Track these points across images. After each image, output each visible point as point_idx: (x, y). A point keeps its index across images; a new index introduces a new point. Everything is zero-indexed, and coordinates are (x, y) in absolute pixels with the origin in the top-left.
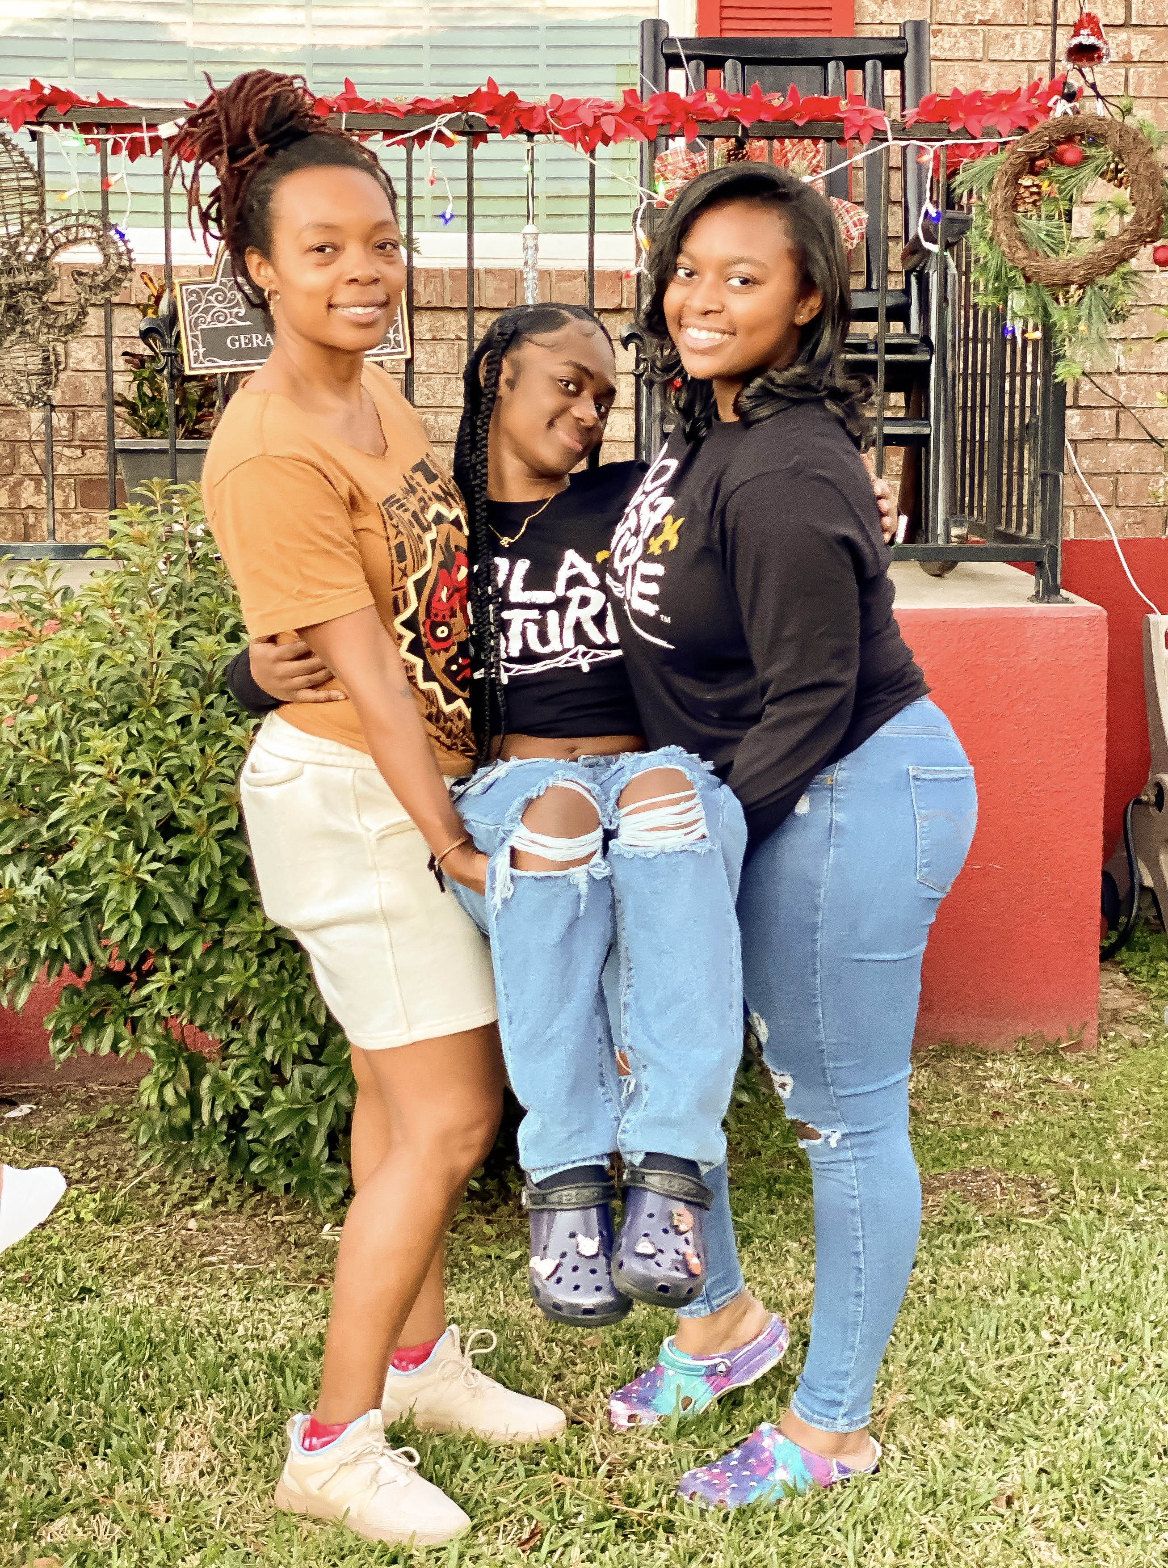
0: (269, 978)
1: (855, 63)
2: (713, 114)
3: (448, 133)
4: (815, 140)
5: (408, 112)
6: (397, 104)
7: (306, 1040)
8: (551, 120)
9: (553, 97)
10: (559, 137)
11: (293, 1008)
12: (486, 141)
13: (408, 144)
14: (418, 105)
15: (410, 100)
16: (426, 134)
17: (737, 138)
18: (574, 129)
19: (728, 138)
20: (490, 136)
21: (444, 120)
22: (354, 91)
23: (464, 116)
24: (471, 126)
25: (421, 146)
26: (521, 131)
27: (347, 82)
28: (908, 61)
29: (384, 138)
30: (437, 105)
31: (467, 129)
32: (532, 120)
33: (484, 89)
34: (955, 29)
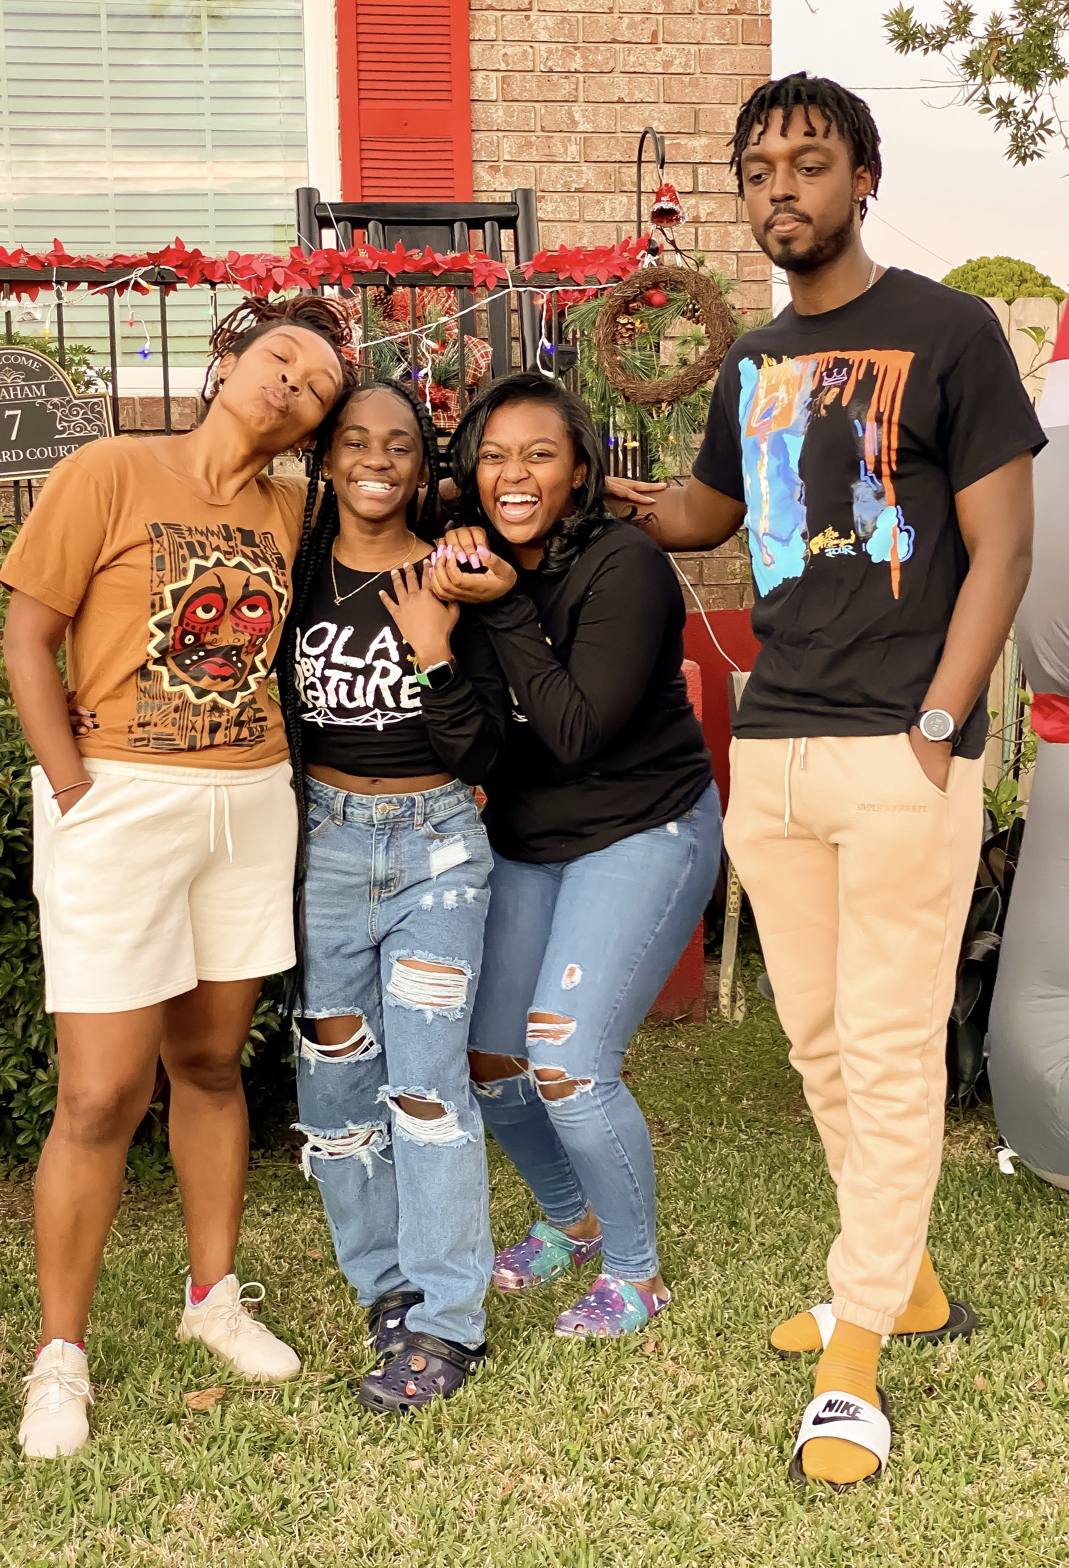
1: (476, 224)
2: (366, 267)
3: (143, 283)
4: (449, 287)
5: (109, 266)
6: (99, 260)
8: (230, 272)
9: (230, 252)
10: (237, 286)
12: (175, 290)
13: (109, 292)
14: (118, 260)
15: (110, 256)
16: (125, 285)
17: (386, 287)
18: (250, 279)
19: (378, 286)
20: (179, 286)
21: (140, 273)
22: (62, 249)
23: (157, 269)
24: (163, 277)
25: (120, 295)
26: (206, 281)
27: (56, 241)
28: (520, 222)
29: (89, 288)
30: (133, 260)
31: (160, 280)
32: (214, 272)
33: (173, 246)
34: (556, 195)
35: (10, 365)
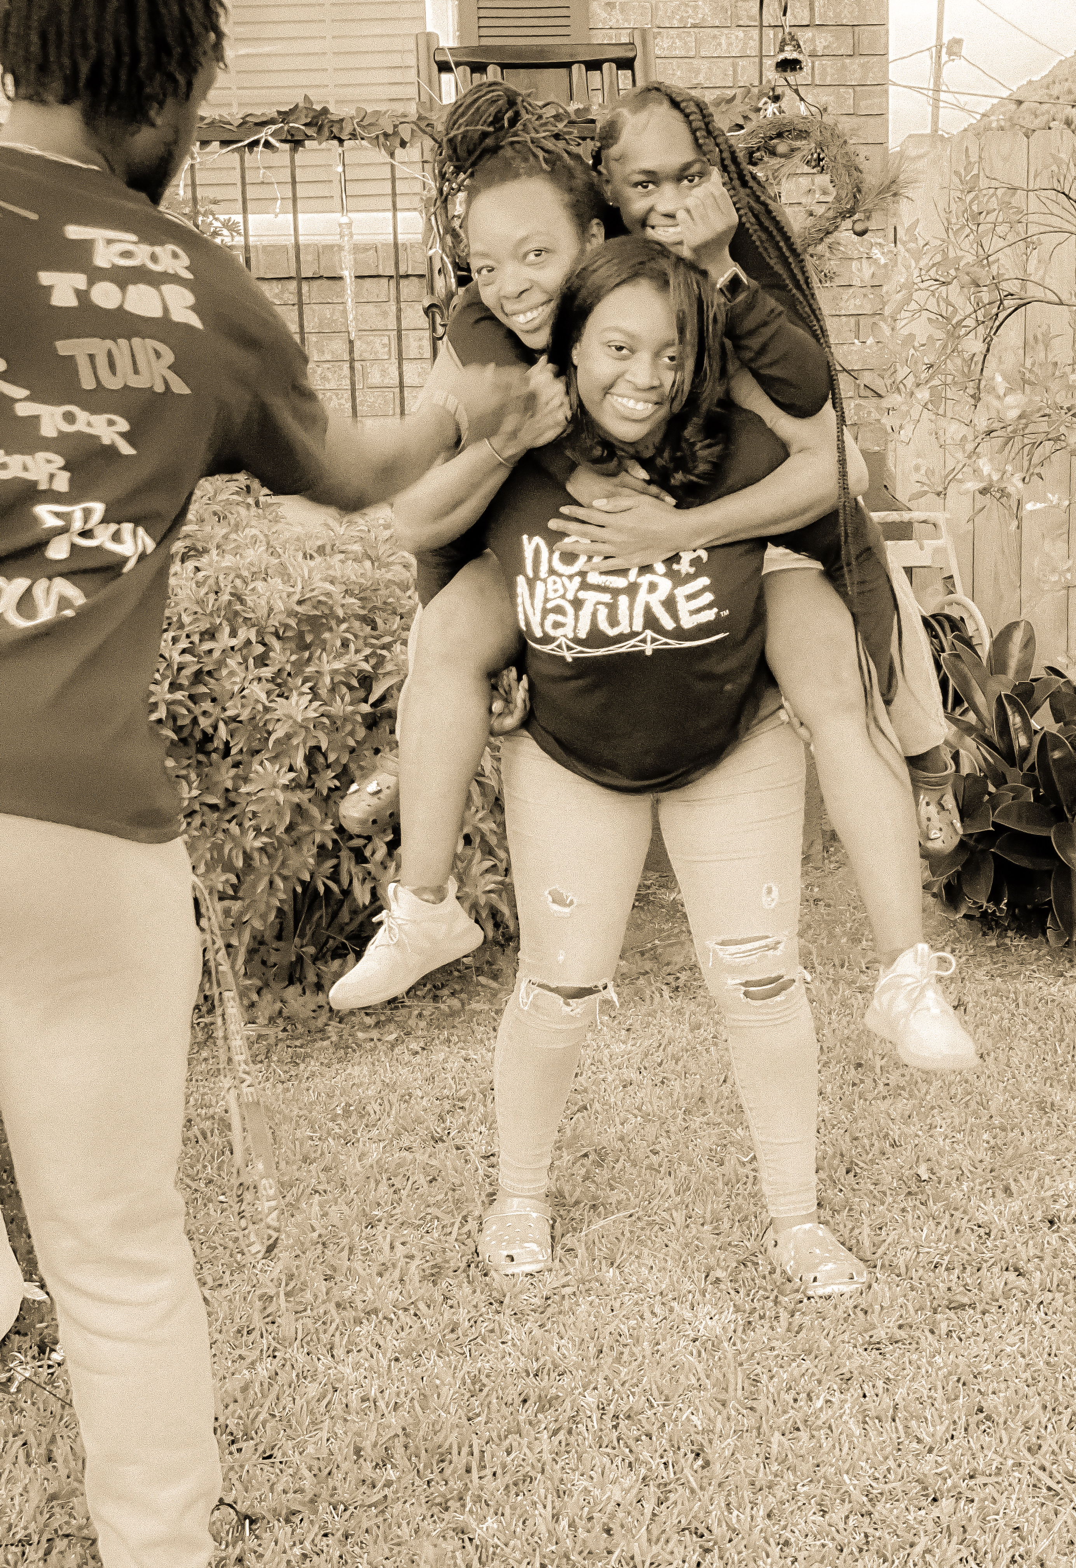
0: (196, 833)
1: (594, 65)
3: (274, 141)
5: (239, 125)
6: (231, 119)
7: (227, 881)
8: (358, 129)
9: (358, 109)
10: (365, 143)
11: (216, 856)
12: (304, 147)
13: (241, 151)
14: (247, 119)
15: (241, 114)
16: (255, 143)
18: (377, 137)
20: (308, 143)
21: (270, 131)
23: (286, 127)
24: (292, 135)
25: (252, 153)
26: (334, 138)
28: (637, 64)
29: (221, 148)
30: (264, 119)
31: (289, 137)
32: (341, 129)
33: (301, 104)
34: (672, 31)
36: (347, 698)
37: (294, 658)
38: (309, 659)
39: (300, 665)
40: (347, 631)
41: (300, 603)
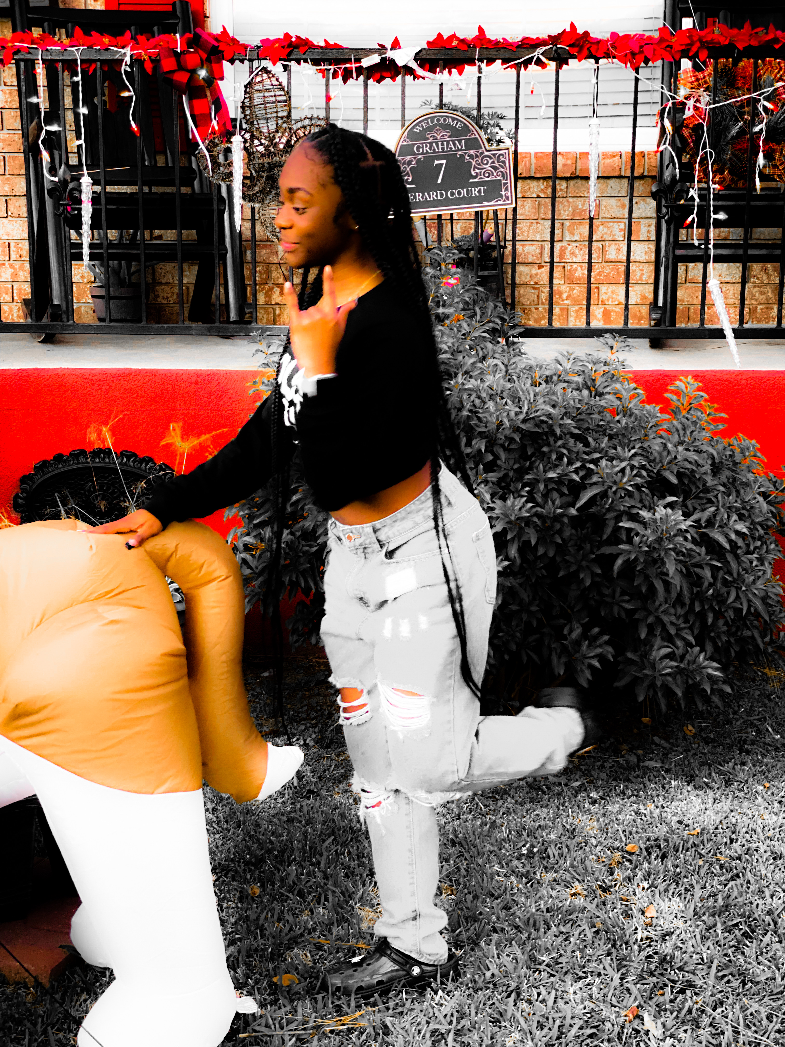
2: (719, 43)
3: (544, 59)
5: (518, 46)
6: (512, 41)
8: (611, 49)
9: (612, 33)
10: (615, 60)
12: (567, 64)
13: (517, 67)
14: (525, 41)
15: (520, 38)
16: (530, 61)
17: (733, 58)
18: (626, 55)
20: (570, 61)
21: (541, 51)
22: (484, 34)
23: (554, 48)
24: (558, 54)
25: (526, 69)
26: (591, 56)
27: (480, 28)
29: (503, 64)
30: (537, 41)
31: (556, 56)
32: (598, 49)
33: (568, 29)
35: (441, 125)
36: (558, 502)
37: (516, 466)
38: (530, 468)
39: (521, 472)
40: (563, 446)
41: (524, 421)
